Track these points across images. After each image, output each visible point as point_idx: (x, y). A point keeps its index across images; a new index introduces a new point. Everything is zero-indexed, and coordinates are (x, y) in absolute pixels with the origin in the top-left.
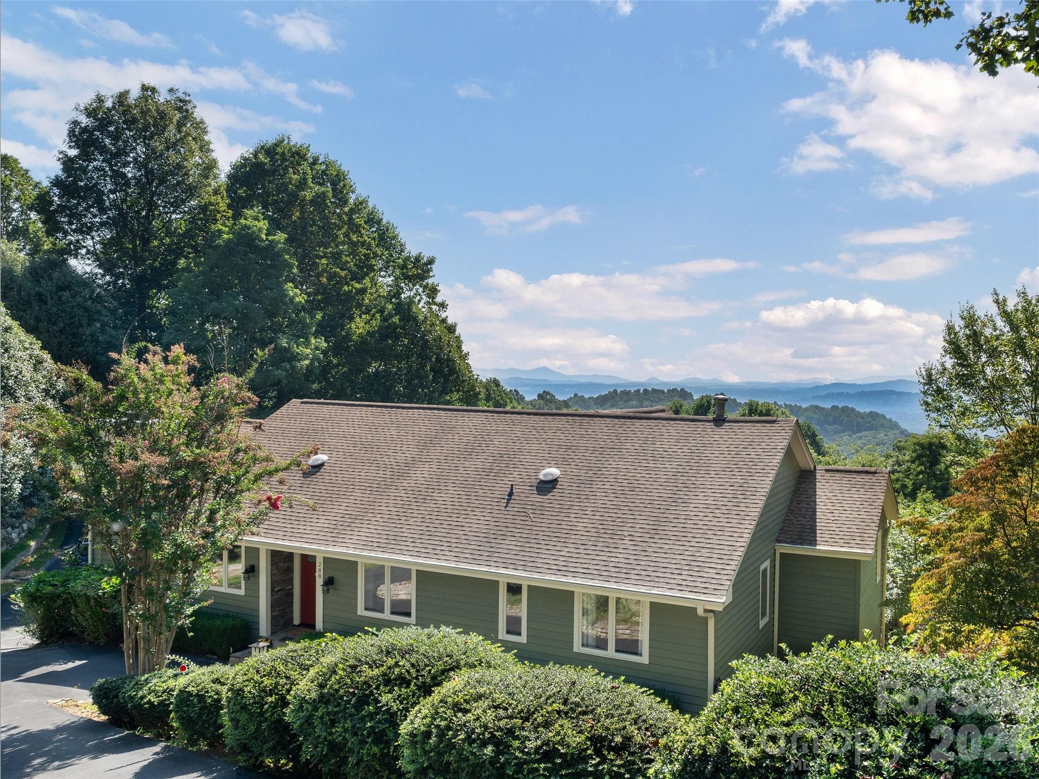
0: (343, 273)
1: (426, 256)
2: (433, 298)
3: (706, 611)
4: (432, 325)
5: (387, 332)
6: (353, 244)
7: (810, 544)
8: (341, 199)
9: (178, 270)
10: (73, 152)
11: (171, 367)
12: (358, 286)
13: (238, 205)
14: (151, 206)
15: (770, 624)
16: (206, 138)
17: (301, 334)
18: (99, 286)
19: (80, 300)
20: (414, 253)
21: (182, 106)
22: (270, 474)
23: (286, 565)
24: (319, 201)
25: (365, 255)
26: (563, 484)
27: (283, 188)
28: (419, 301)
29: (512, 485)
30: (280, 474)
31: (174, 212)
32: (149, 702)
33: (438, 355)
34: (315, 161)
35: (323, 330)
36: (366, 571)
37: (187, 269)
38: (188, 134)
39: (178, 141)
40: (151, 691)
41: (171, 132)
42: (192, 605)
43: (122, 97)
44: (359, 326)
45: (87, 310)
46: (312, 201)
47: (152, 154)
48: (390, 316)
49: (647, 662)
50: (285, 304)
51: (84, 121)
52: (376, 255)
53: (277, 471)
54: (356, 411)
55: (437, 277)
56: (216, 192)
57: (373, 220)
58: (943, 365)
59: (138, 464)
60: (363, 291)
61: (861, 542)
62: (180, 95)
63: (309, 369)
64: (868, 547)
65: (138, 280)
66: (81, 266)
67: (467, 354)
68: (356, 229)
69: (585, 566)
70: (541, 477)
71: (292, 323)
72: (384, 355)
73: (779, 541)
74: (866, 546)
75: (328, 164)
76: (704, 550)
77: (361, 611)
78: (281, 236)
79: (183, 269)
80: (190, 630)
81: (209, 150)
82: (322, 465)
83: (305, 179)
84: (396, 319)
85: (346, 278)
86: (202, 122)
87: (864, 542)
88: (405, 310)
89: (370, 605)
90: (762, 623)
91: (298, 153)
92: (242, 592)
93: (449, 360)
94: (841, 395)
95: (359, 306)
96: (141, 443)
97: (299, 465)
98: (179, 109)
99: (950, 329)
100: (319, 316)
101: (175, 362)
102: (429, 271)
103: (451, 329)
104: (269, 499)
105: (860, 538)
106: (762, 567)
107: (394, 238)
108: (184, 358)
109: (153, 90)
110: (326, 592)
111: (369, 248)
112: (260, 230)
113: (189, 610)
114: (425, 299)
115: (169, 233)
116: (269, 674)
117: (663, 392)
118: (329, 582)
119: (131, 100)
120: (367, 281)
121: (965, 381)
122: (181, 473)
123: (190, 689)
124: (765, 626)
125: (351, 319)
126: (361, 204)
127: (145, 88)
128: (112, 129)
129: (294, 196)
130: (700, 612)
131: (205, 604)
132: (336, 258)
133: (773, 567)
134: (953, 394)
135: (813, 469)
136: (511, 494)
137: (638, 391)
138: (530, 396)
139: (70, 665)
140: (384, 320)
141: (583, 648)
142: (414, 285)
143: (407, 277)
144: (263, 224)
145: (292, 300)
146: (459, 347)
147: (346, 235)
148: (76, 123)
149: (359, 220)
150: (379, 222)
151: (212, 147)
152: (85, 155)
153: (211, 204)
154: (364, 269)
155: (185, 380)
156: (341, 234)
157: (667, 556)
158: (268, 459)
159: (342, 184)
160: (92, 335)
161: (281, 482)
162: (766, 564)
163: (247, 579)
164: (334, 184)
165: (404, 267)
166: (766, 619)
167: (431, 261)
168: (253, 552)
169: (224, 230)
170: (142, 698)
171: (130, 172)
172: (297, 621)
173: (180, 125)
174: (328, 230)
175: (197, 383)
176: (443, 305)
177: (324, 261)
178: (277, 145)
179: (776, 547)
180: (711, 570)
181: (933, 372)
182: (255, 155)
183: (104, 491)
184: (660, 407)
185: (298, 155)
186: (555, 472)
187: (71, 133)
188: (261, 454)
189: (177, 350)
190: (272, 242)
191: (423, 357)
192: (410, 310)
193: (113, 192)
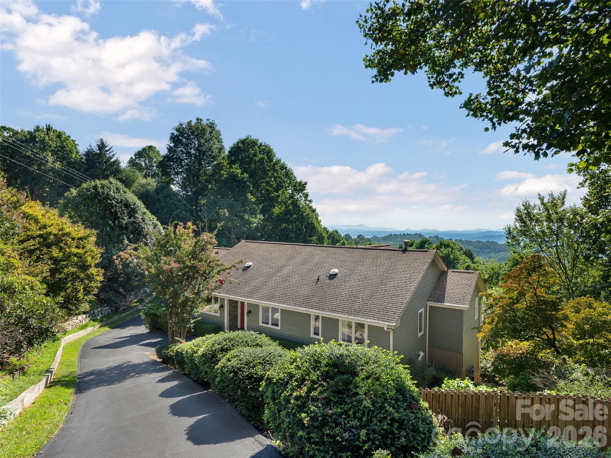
0: (271, 189)
1: (304, 181)
2: (307, 198)
3: (389, 329)
4: (306, 209)
5: (288, 212)
6: (275, 178)
7: (441, 302)
8: (270, 159)
9: (208, 189)
10: (172, 145)
11: (186, 230)
12: (277, 194)
13: (231, 163)
14: (200, 164)
15: (424, 336)
16: (221, 137)
17: (253, 213)
18: (181, 196)
19: (172, 201)
20: (299, 180)
21: (212, 126)
22: (223, 270)
23: (235, 305)
24: (261, 160)
25: (280, 182)
26: (339, 276)
27: (248, 156)
28: (301, 200)
29: (319, 276)
30: (228, 271)
31: (209, 166)
32: (170, 355)
33: (308, 222)
34: (261, 145)
35: (263, 212)
36: (263, 309)
37: (212, 189)
38: (213, 136)
39: (210, 139)
40: (171, 351)
41: (207, 136)
42: (193, 319)
43: (189, 123)
44: (276, 210)
45: (175, 205)
46: (258, 161)
47: (200, 145)
48: (289, 205)
50: (247, 202)
51: (176, 133)
52: (284, 182)
53: (226, 269)
54: (265, 245)
55: (308, 189)
56: (223, 158)
57: (283, 167)
58: (515, 226)
59: (170, 267)
60: (278, 196)
62: (211, 121)
63: (257, 228)
65: (194, 193)
66: (175, 188)
67: (320, 221)
68: (276, 171)
69: (343, 309)
70: (331, 273)
71: (251, 209)
72: (286, 221)
73: (429, 301)
74: (465, 304)
75: (266, 146)
76: (390, 304)
77: (261, 324)
78: (246, 175)
79: (210, 189)
80: (193, 329)
81: (221, 142)
82: (250, 266)
83: (256, 153)
84: (291, 207)
85: (272, 191)
86: (219, 131)
87: (465, 302)
88: (295, 203)
89: (264, 321)
90: (419, 335)
91: (254, 142)
92: (218, 315)
93: (312, 223)
94: (491, 236)
95: (277, 202)
96: (173, 259)
97: (235, 267)
98: (211, 127)
99: (518, 210)
100: (261, 207)
101: (188, 229)
102: (305, 187)
103: (314, 211)
104: (220, 280)
105: (463, 301)
106: (420, 311)
107: (292, 174)
108: (192, 227)
109: (201, 120)
110: (248, 316)
111: (281, 179)
112: (238, 173)
113: (192, 321)
114: (303, 198)
115: (206, 174)
116: (197, 346)
117: (411, 235)
118: (249, 312)
119: (193, 124)
120: (280, 192)
121: (524, 233)
122: (187, 270)
123: (179, 350)
124: (421, 336)
125: (274, 207)
126: (278, 161)
127: (198, 119)
128: (185, 135)
129: (252, 159)
130: (385, 329)
131: (198, 319)
132: (268, 183)
133: (426, 311)
134: (520, 238)
135: (447, 271)
136: (318, 279)
137: (401, 234)
138: (354, 237)
139: (157, 340)
140: (286, 207)
142: (299, 193)
143: (296, 190)
144: (239, 171)
145: (250, 200)
146: (317, 218)
147: (273, 174)
148: (173, 134)
149: (277, 168)
150: (286, 168)
151: (223, 140)
152: (176, 146)
153: (221, 163)
154: (279, 187)
155: (192, 235)
156: (270, 174)
157: (375, 306)
158: (222, 265)
159: (271, 154)
160: (177, 214)
161: (229, 273)
162: (423, 310)
163: (220, 310)
164: (267, 154)
165: (295, 186)
166: (422, 333)
167: (306, 184)
168: (223, 300)
169: (225, 174)
170: (168, 353)
171: (193, 151)
172: (239, 327)
173: (211, 133)
174: (265, 172)
175: (195, 237)
176: (310, 201)
177: (264, 184)
178: (246, 139)
179: (427, 303)
180: (391, 312)
181: (511, 229)
182: (237, 144)
183: (161, 276)
184: (387, 244)
185: (254, 143)
186: (336, 271)
187: (172, 138)
188: (220, 263)
189: (190, 224)
190: (242, 177)
191: (302, 223)
192: (297, 203)
193: (186, 159)
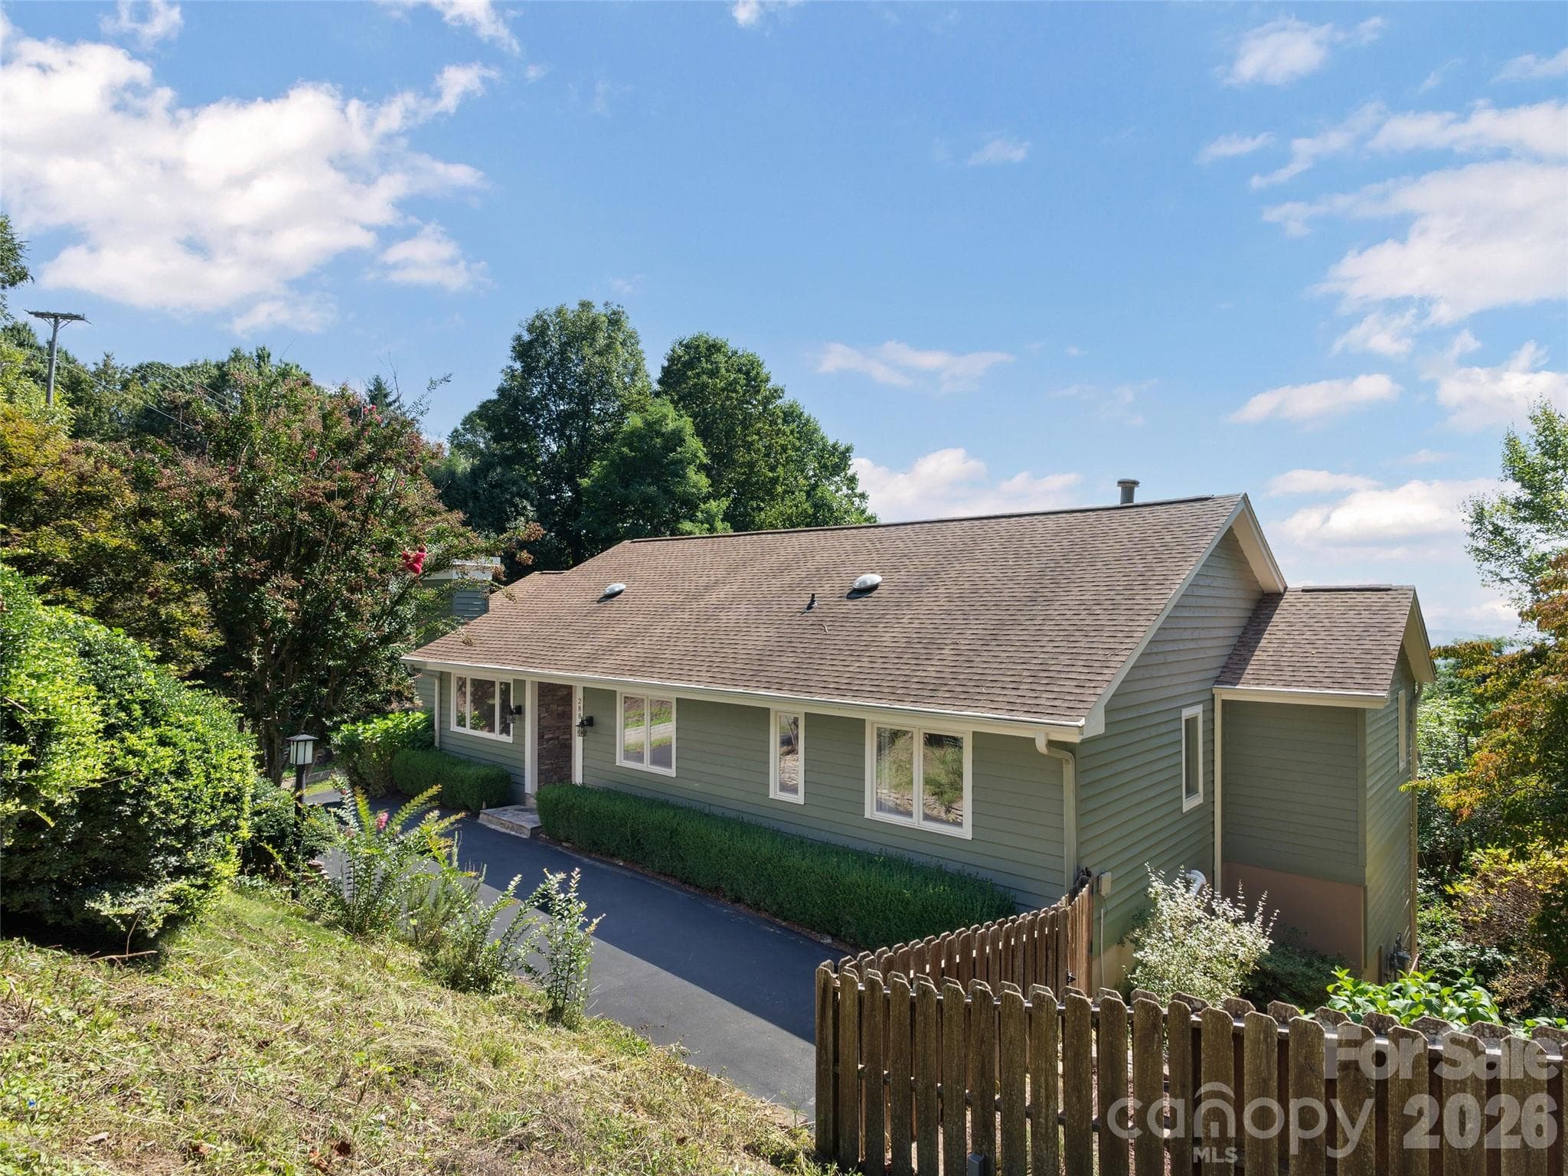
1: (843, 442)
2: (853, 489)
3: (1051, 744)
7: (1273, 686)
8: (755, 386)
10: (517, 366)
15: (1205, 811)
20: (831, 442)
21: (615, 317)
23: (560, 709)
24: (731, 387)
28: (837, 491)
29: (813, 595)
39: (606, 345)
43: (560, 311)
49: (969, 837)
51: (526, 336)
61: (1365, 681)
64: (1378, 687)
69: (876, 683)
70: (857, 584)
73: (1220, 682)
74: (1374, 687)
76: (1062, 657)
77: (620, 760)
82: (618, 593)
87: (1370, 681)
88: (819, 497)
90: (1188, 804)
91: (714, 346)
92: (510, 739)
100: (726, 504)
102: (848, 459)
105: (1362, 676)
106: (1186, 713)
107: (816, 430)
109: (590, 305)
110: (582, 735)
114: (844, 490)
118: (587, 722)
119: (568, 314)
124: (1195, 810)
127: (582, 304)
130: (1041, 746)
133: (1210, 721)
135: (1282, 591)
136: (810, 606)
141: (879, 813)
142: (832, 476)
143: (823, 467)
144: (669, 411)
157: (1003, 666)
159: (755, 372)
162: (1195, 710)
163: (513, 722)
164: (748, 372)
165: (821, 457)
166: (1197, 800)
167: (848, 450)
168: (522, 690)
179: (1214, 691)
180: (1068, 683)
186: (874, 578)
187: (515, 348)
190: (677, 427)
